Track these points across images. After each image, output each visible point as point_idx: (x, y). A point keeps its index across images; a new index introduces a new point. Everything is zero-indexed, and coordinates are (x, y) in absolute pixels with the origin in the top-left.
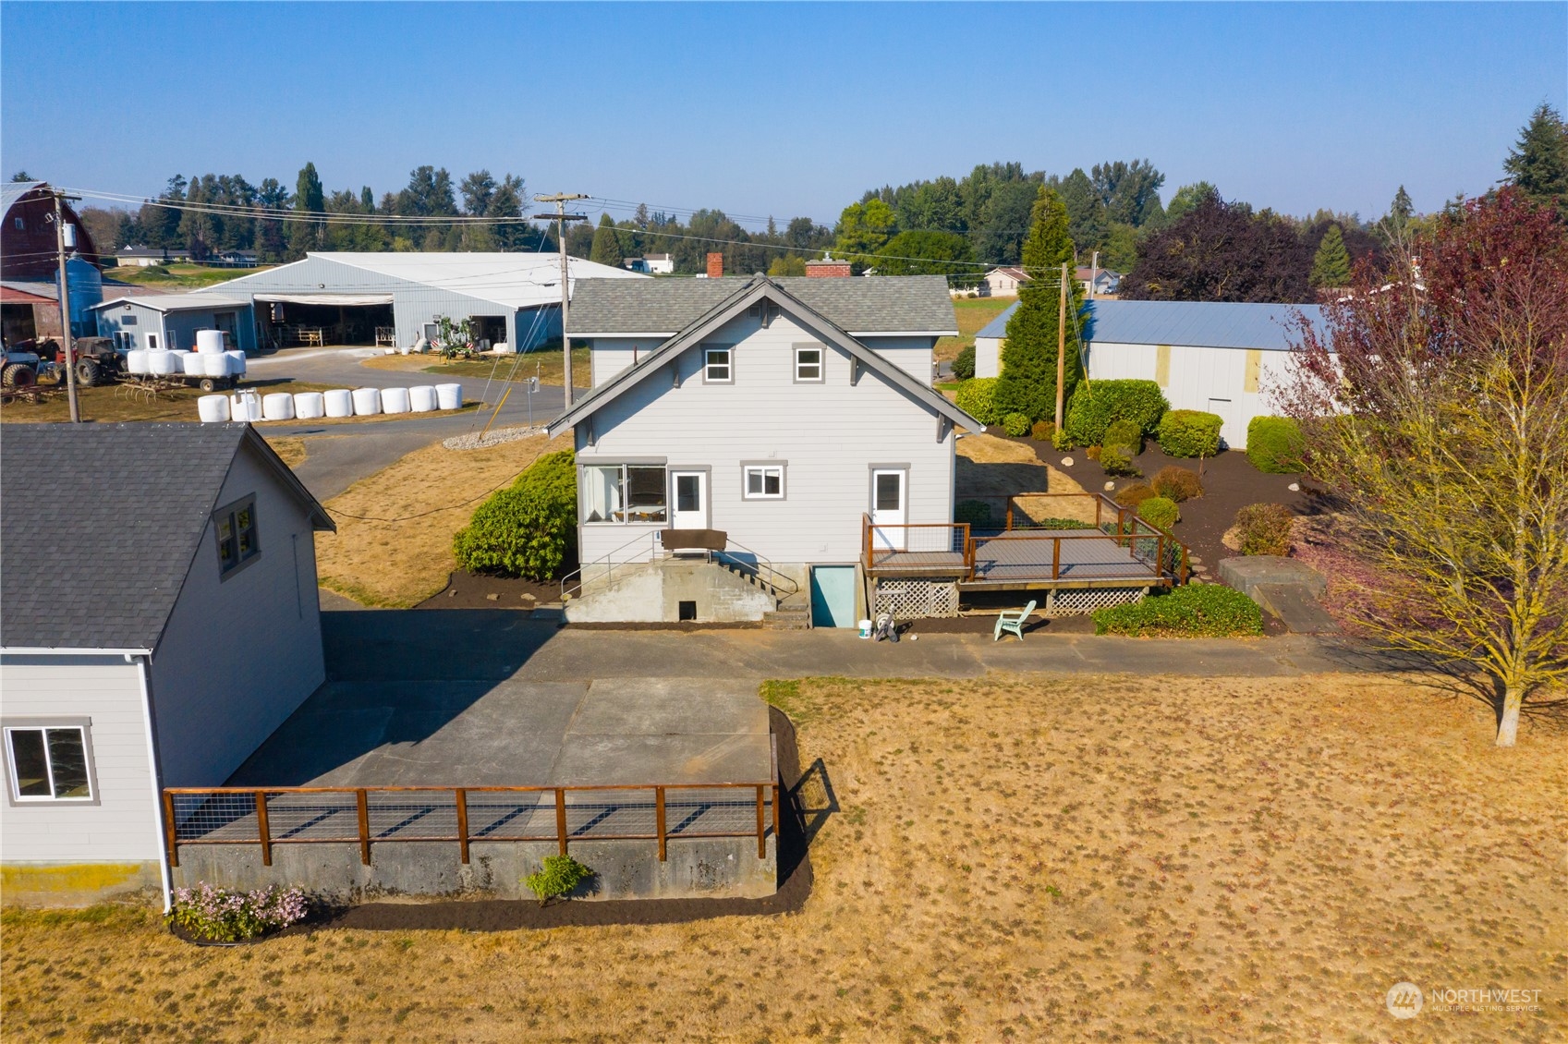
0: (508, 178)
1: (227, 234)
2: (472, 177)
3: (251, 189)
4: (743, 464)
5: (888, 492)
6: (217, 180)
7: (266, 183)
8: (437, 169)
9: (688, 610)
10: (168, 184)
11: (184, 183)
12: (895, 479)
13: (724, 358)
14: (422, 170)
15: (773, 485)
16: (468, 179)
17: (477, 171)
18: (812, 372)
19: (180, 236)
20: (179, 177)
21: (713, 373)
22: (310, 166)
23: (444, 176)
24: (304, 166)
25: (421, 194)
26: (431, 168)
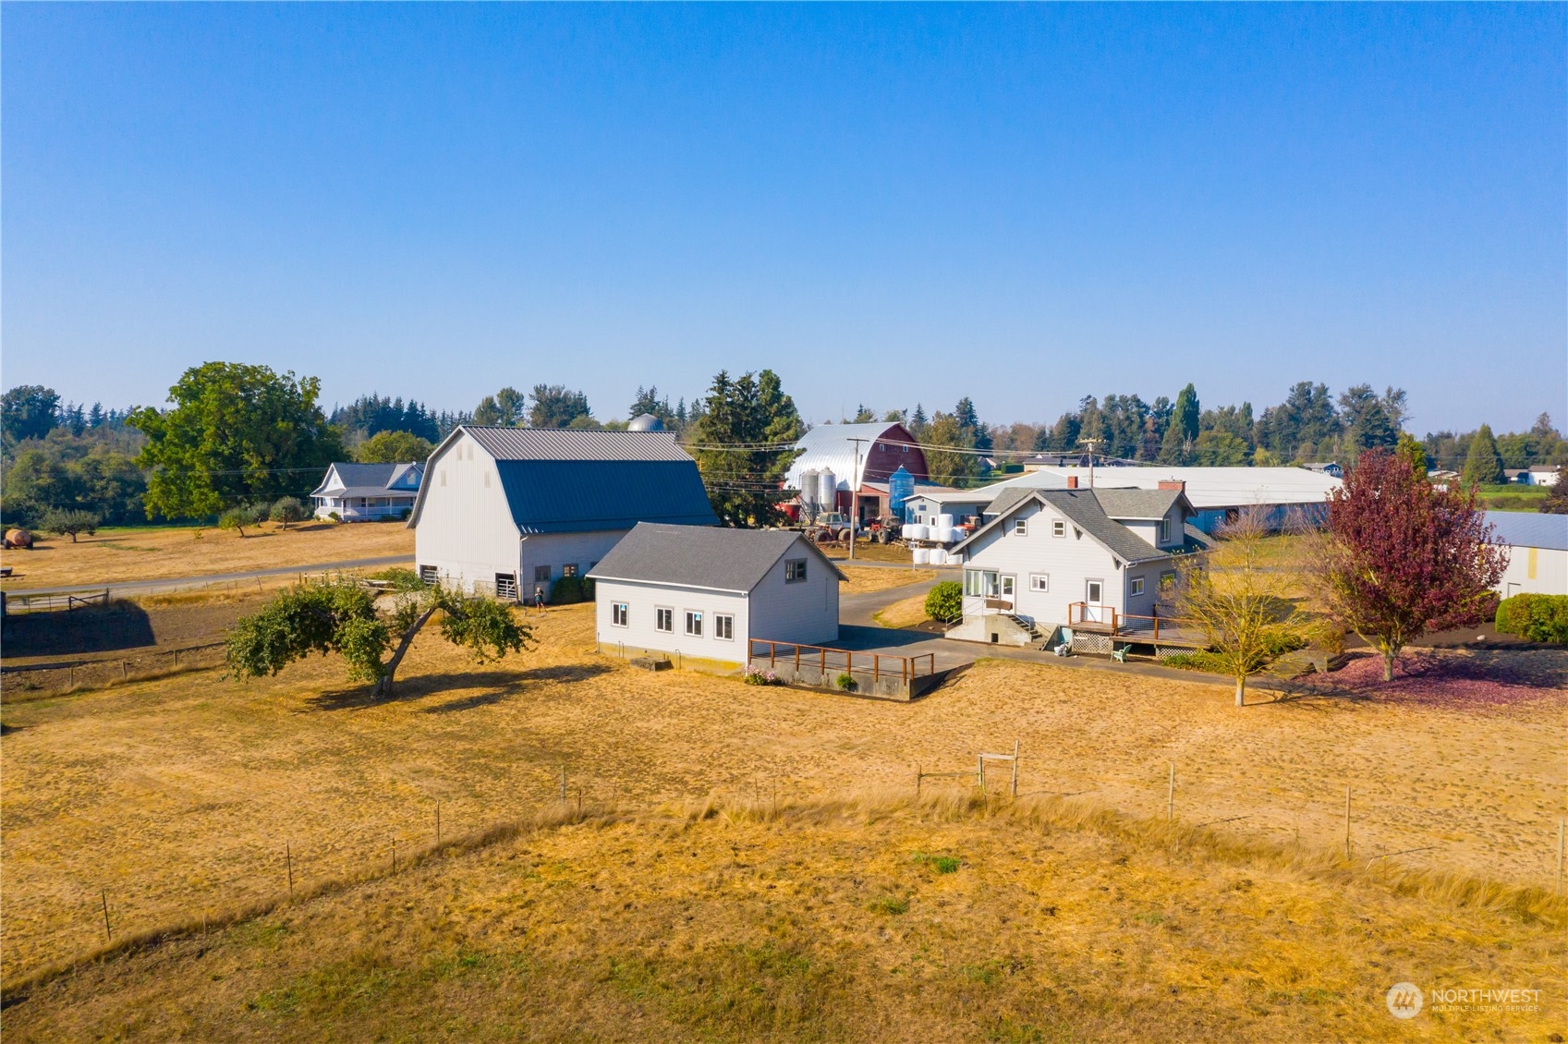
0: (1389, 391)
1: (1115, 446)
2: (1352, 391)
3: (1144, 406)
4: (1030, 574)
5: (1095, 592)
6: (1117, 399)
7: (1158, 401)
8: (1317, 384)
9: (995, 638)
10: (1080, 403)
11: (1098, 400)
12: (1098, 586)
13: (1022, 524)
14: (1302, 385)
15: (1042, 585)
16: (1347, 393)
17: (1358, 384)
18: (1061, 533)
20: (1095, 395)
21: (1019, 531)
22: (1190, 386)
23: (1323, 390)
24: (1184, 387)
25: (1298, 408)
26: (1311, 383)
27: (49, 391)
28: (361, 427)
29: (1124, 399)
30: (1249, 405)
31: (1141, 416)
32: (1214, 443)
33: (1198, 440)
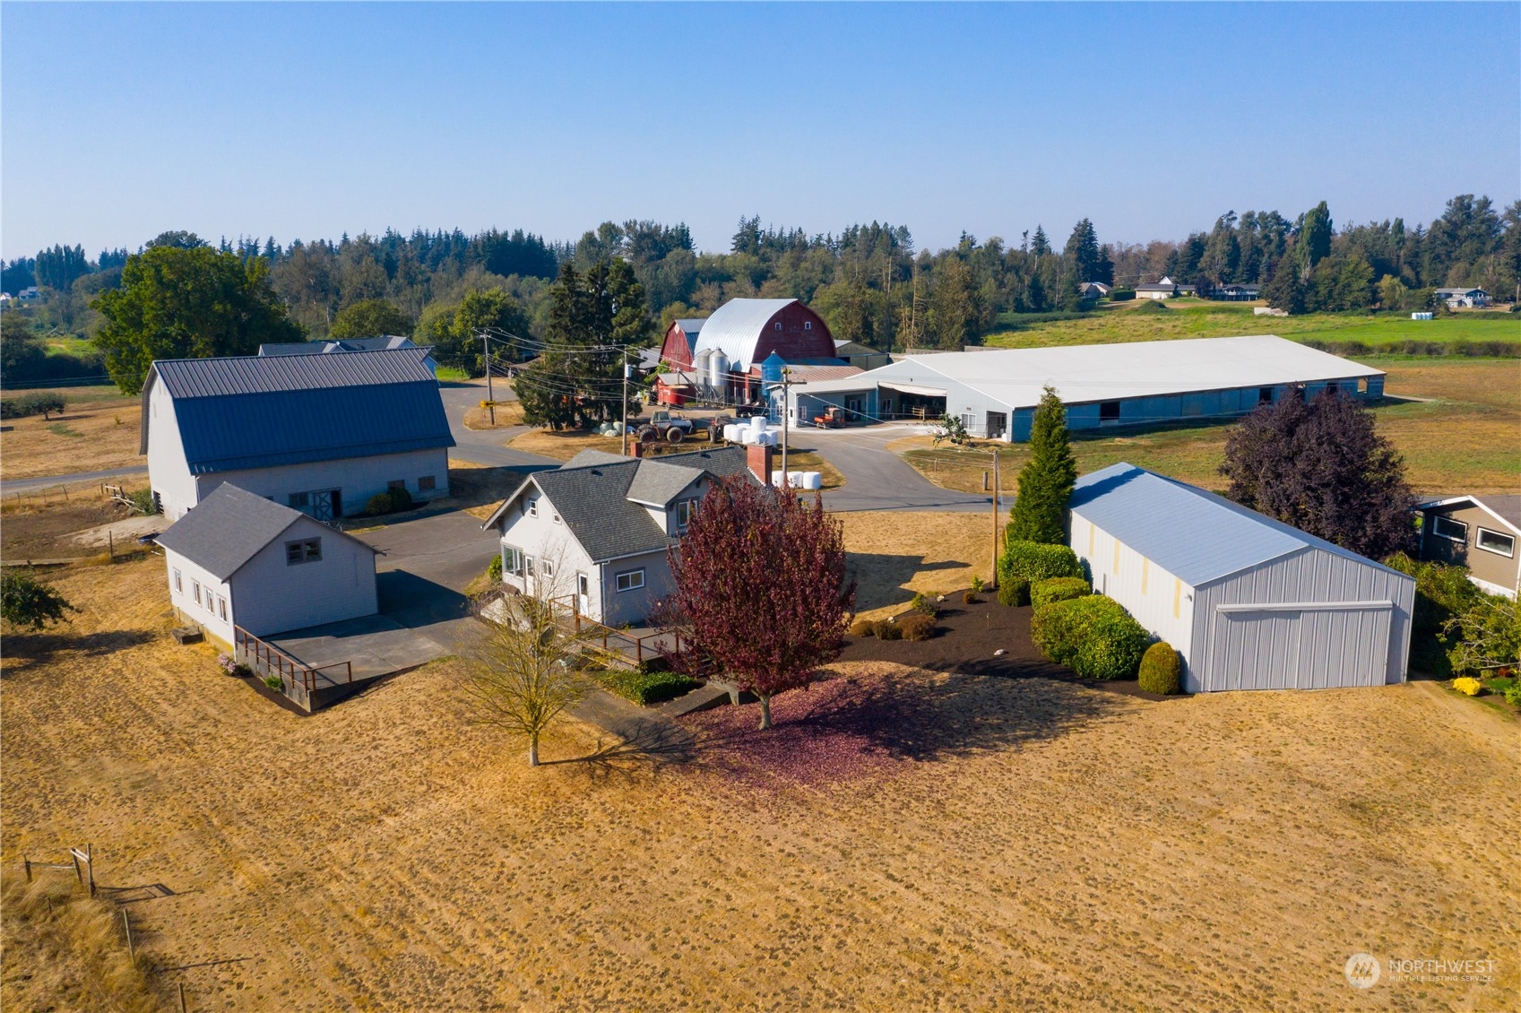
1: (1240, 269)
3: (1285, 223)
4: (542, 558)
5: (584, 585)
6: (1256, 216)
8: (1478, 197)
11: (1235, 218)
12: (586, 579)
13: (534, 505)
14: (1461, 199)
15: (550, 571)
16: (1513, 206)
19: (1201, 270)
20: (1231, 212)
21: (533, 512)
22: (1323, 204)
23: (1486, 203)
24: (1316, 205)
25: (1454, 224)
26: (1472, 196)
27: (192, 235)
28: (479, 262)
29: (1262, 215)
30: (1401, 221)
31: (1281, 234)
32: (1336, 269)
33: (1319, 265)
